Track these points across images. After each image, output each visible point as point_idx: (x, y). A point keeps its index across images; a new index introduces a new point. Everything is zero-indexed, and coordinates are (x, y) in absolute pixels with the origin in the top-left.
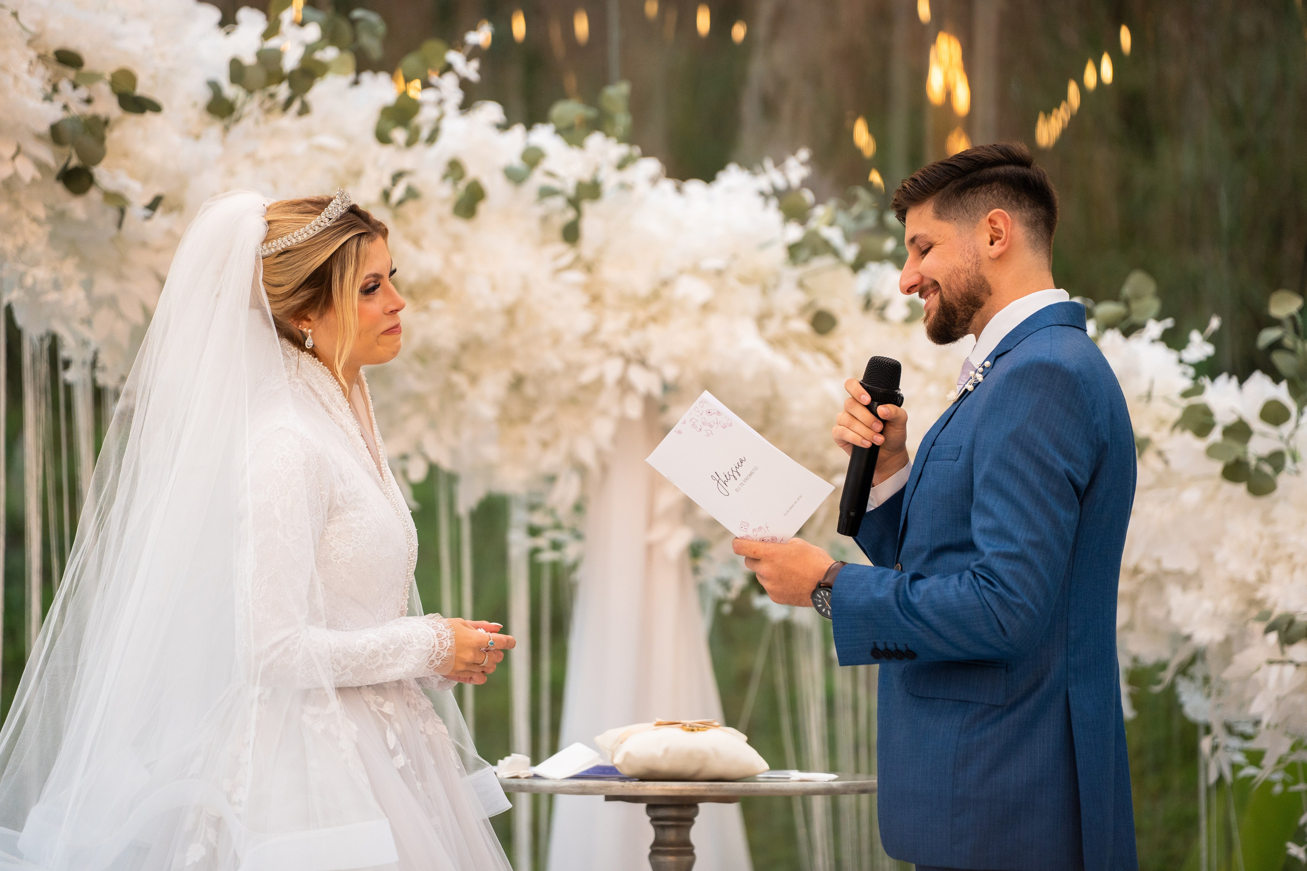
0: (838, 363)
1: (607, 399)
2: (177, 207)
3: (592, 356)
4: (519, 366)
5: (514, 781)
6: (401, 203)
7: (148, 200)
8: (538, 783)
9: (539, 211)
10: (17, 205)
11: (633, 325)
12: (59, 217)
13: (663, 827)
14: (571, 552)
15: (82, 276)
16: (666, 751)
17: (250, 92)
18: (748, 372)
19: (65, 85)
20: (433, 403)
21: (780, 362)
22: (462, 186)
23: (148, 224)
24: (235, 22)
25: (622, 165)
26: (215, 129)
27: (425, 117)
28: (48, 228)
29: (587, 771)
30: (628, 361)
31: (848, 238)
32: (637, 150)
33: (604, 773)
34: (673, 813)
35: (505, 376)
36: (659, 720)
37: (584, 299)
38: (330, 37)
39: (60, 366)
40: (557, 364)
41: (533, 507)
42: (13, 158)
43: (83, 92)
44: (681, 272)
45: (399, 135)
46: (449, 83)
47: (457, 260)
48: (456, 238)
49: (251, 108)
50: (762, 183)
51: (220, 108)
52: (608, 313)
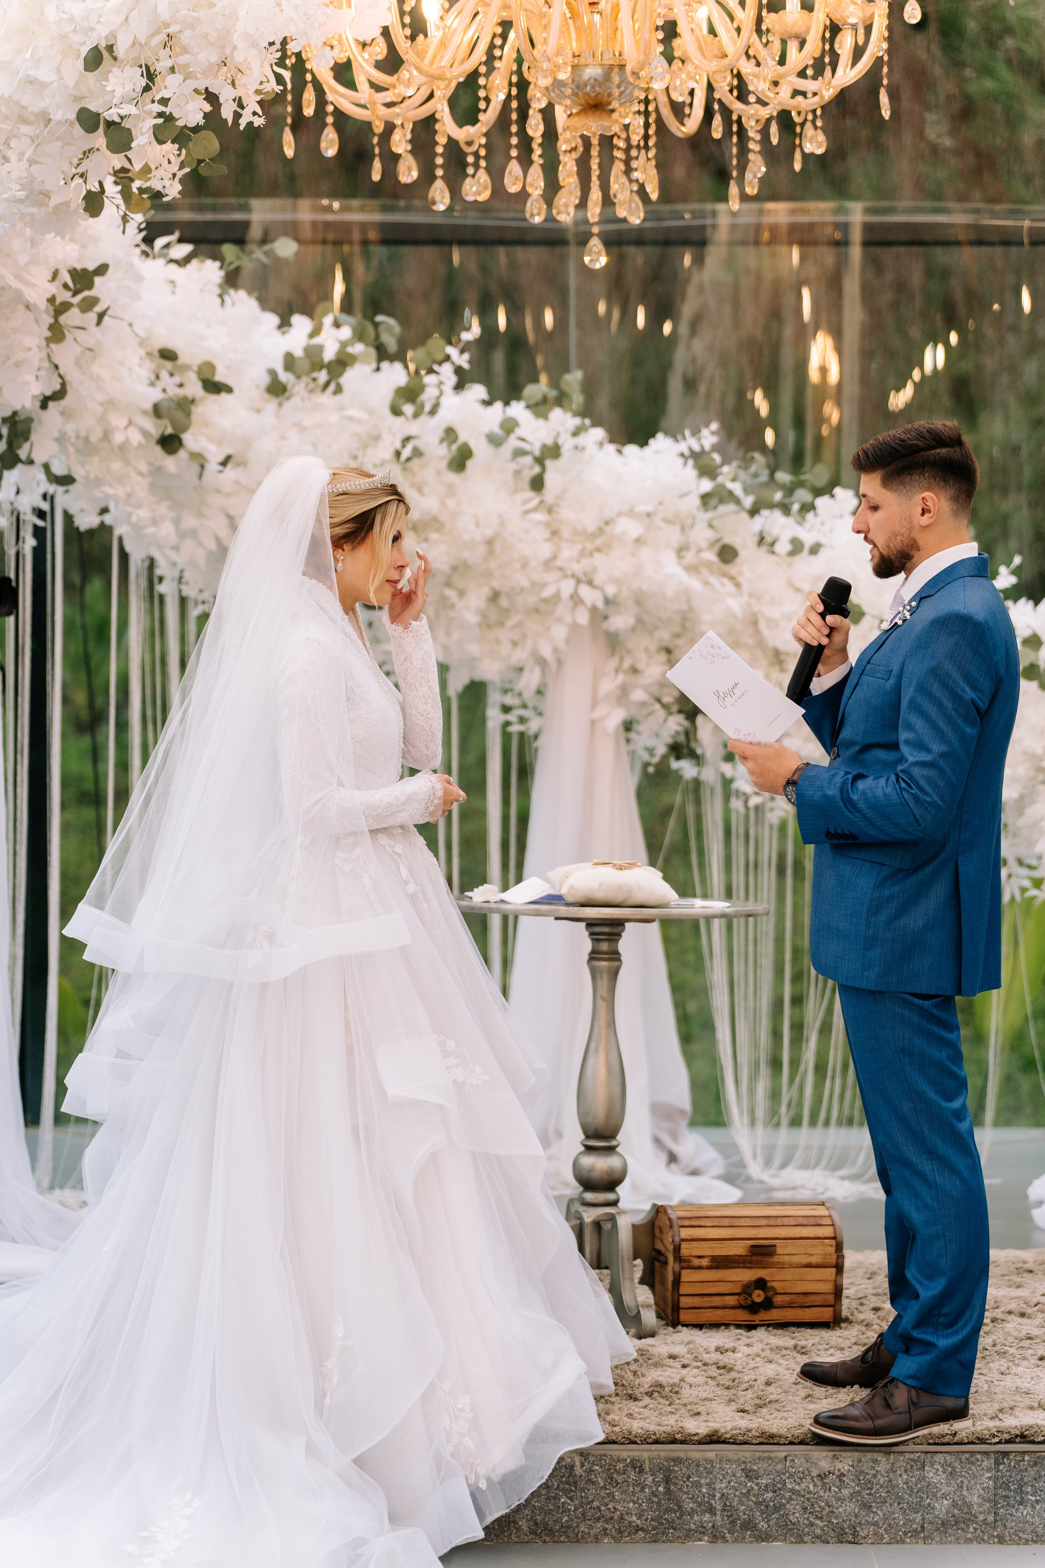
0: (738, 585)
1: (563, 610)
2: (243, 463)
3: (551, 577)
4: (496, 584)
5: (486, 905)
6: (408, 460)
7: (221, 458)
8: (504, 906)
9: (513, 466)
10: (127, 463)
11: (582, 553)
12: (157, 471)
13: (598, 940)
14: (533, 726)
15: (172, 515)
16: (601, 884)
17: (299, 377)
18: (670, 592)
19: (164, 375)
21: (695, 584)
22: (455, 447)
23: (221, 476)
24: (290, 325)
25: (576, 433)
26: (272, 404)
27: (429, 395)
28: (149, 480)
29: (541, 898)
30: (579, 581)
31: (746, 491)
32: (587, 422)
33: (554, 899)
34: (606, 929)
35: (486, 591)
36: (596, 861)
37: (547, 534)
38: (359, 335)
39: (156, 581)
40: (525, 583)
41: (505, 691)
42: (126, 428)
43: (177, 379)
44: (620, 514)
45: (408, 409)
46: (446, 370)
47: (450, 503)
48: (450, 486)
49: (298, 387)
50: (683, 447)
51: (277, 389)
52: (564, 545)
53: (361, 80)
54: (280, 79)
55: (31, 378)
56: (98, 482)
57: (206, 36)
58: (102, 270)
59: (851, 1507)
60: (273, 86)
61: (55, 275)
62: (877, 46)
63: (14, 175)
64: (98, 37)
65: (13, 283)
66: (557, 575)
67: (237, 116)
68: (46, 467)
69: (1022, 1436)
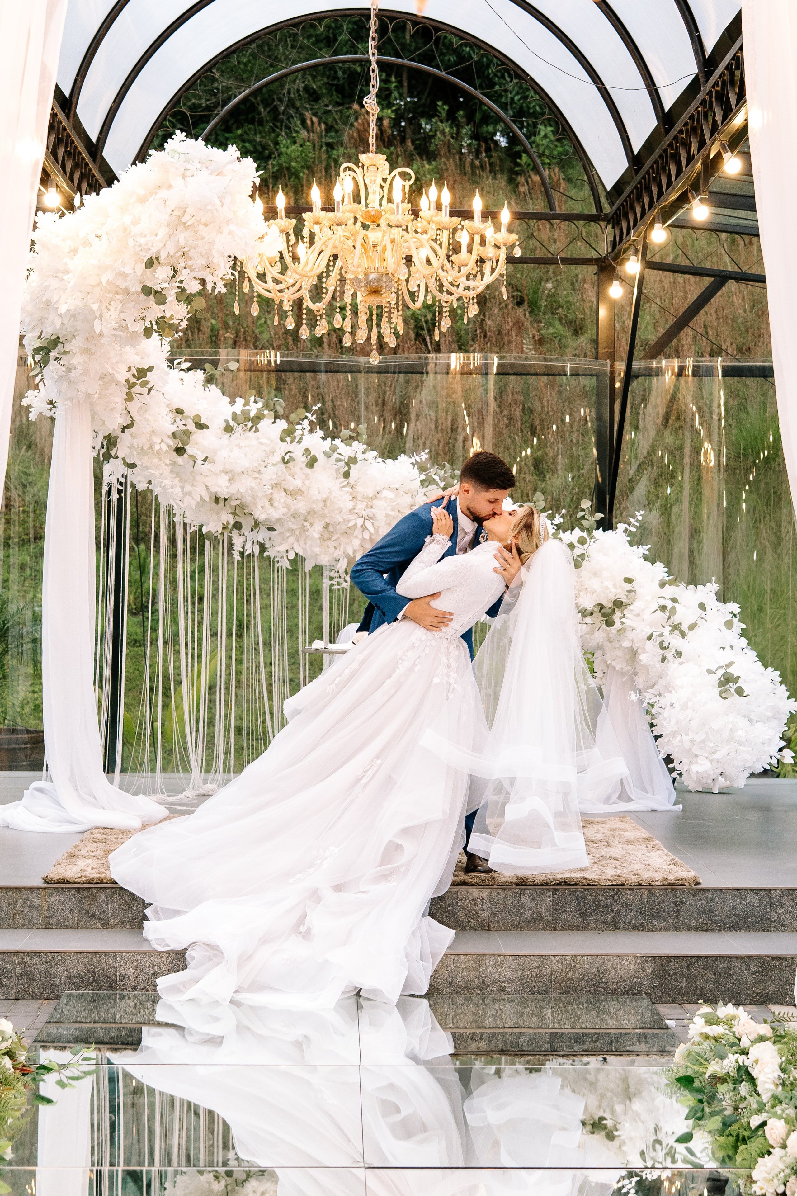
1: (358, 532)
2: (212, 461)
3: (352, 517)
4: (327, 520)
7: (203, 458)
9: (336, 467)
10: (160, 460)
11: (366, 506)
12: (174, 464)
15: (181, 484)
17: (238, 424)
19: (178, 420)
20: (297, 533)
22: (309, 457)
23: (203, 466)
24: (235, 402)
25: (364, 452)
26: (227, 435)
27: (298, 433)
28: (170, 467)
30: (365, 519)
31: (441, 479)
32: (369, 448)
35: (323, 523)
37: (351, 498)
38: (266, 407)
39: (172, 516)
40: (341, 520)
42: (160, 443)
43: (183, 422)
44: (383, 489)
45: (288, 439)
46: (306, 422)
47: (307, 482)
48: (307, 475)
49: (239, 429)
50: (413, 460)
51: (228, 429)
52: (358, 502)
53: (269, 279)
54: (233, 275)
55: (118, 416)
56: (147, 468)
57: (200, 253)
58: (151, 369)
59: (486, 914)
60: (229, 277)
61: (129, 369)
62: (502, 268)
63: (113, 317)
64: (152, 253)
65: (111, 371)
66: (356, 516)
67: (214, 288)
68: (124, 459)
69: (565, 882)
